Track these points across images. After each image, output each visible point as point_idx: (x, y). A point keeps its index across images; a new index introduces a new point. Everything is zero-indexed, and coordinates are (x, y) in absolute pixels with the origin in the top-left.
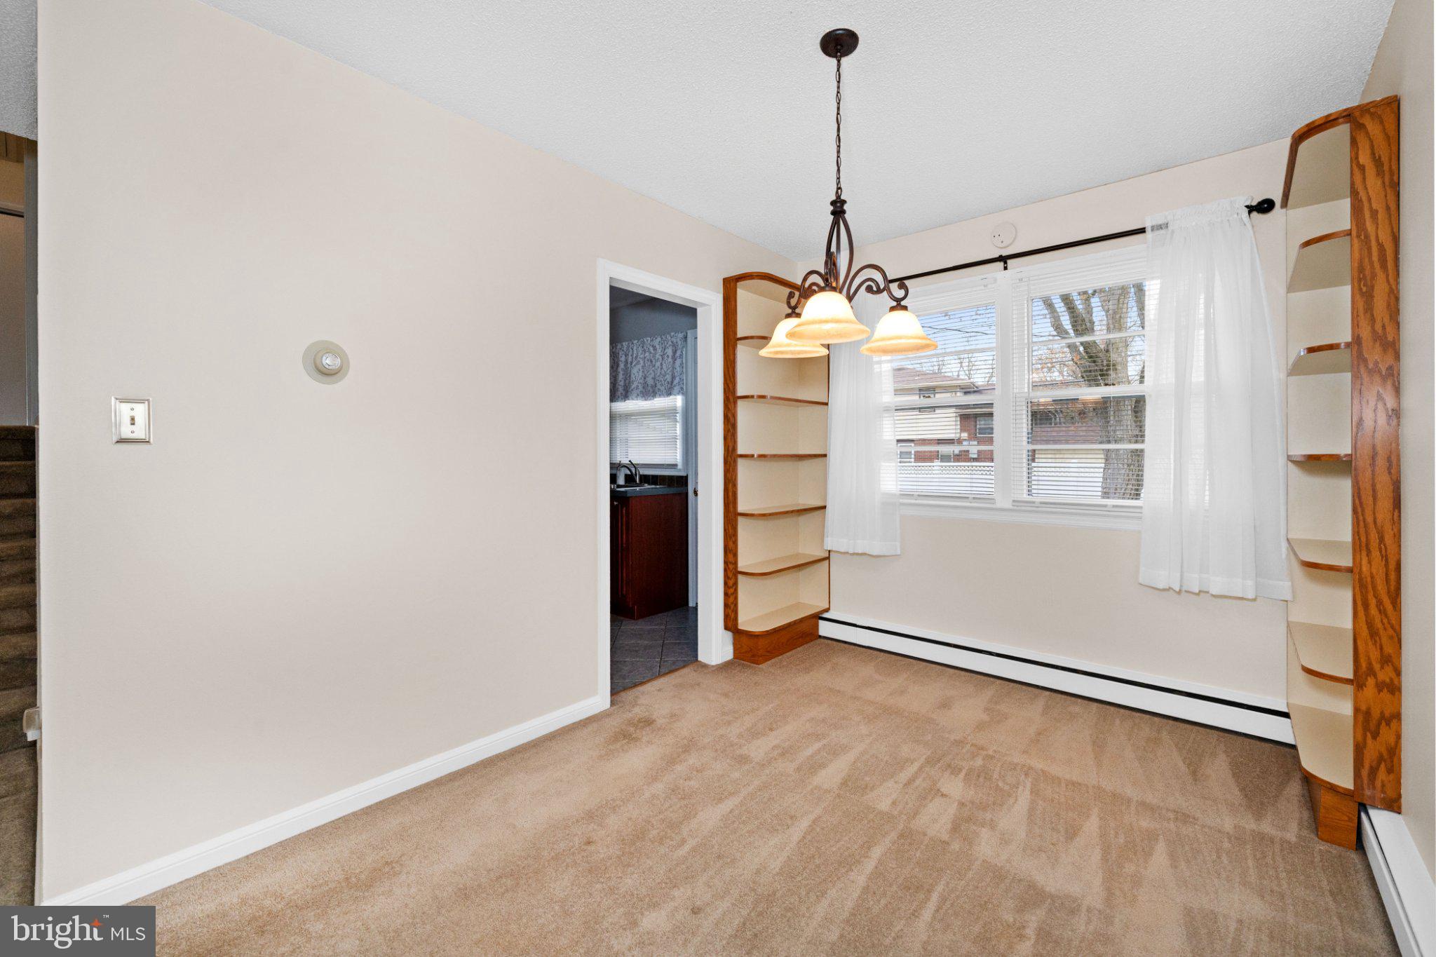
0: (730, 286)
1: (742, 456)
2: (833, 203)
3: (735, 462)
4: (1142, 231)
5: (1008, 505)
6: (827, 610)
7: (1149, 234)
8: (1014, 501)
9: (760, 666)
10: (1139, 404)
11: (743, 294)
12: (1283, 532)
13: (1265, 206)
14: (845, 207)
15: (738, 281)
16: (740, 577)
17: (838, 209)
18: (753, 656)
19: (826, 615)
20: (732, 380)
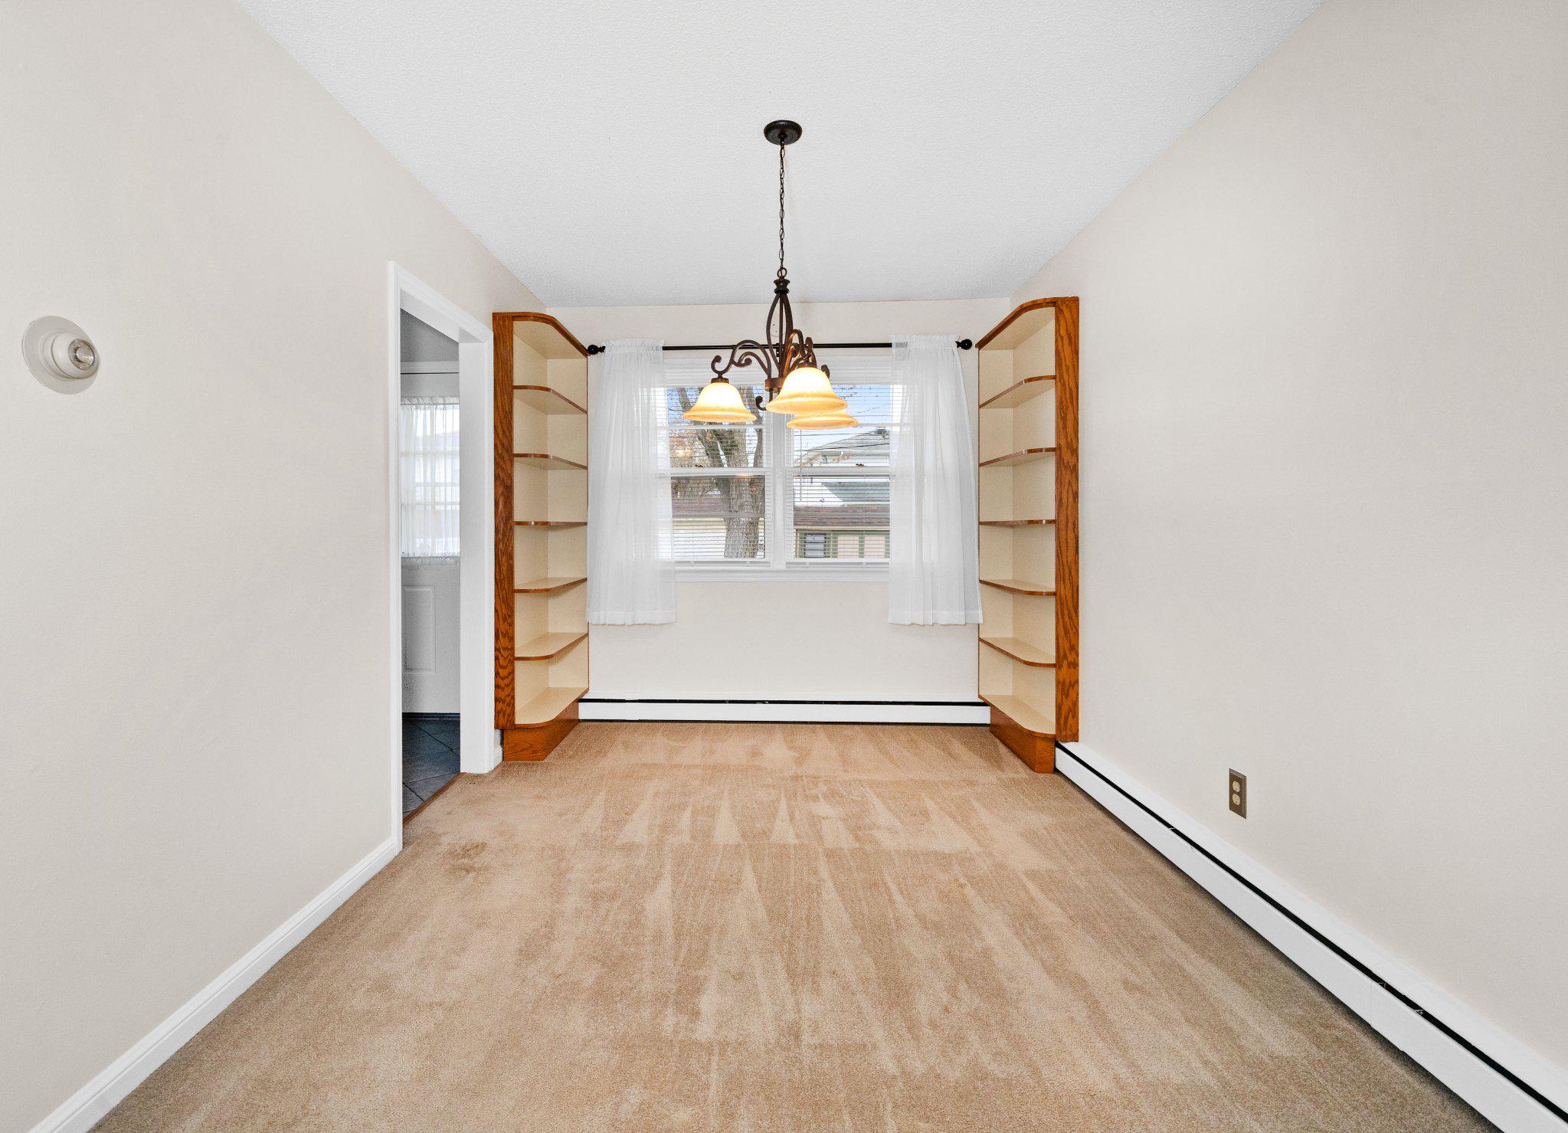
0: (503, 325)
1: (519, 523)
2: (776, 282)
3: (511, 529)
4: (889, 345)
5: (783, 567)
6: (586, 691)
7: (893, 350)
8: (787, 563)
9: (546, 761)
10: (757, 482)
11: (522, 334)
12: (977, 576)
13: (965, 345)
14: (788, 287)
15: (513, 320)
16: (518, 665)
17: (782, 288)
18: (534, 752)
19: (586, 697)
20: (507, 434)
